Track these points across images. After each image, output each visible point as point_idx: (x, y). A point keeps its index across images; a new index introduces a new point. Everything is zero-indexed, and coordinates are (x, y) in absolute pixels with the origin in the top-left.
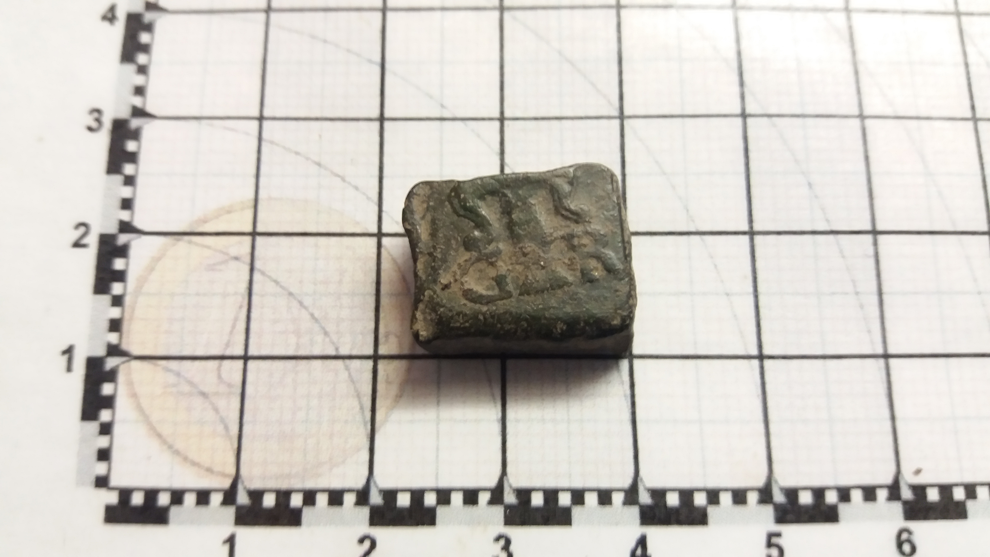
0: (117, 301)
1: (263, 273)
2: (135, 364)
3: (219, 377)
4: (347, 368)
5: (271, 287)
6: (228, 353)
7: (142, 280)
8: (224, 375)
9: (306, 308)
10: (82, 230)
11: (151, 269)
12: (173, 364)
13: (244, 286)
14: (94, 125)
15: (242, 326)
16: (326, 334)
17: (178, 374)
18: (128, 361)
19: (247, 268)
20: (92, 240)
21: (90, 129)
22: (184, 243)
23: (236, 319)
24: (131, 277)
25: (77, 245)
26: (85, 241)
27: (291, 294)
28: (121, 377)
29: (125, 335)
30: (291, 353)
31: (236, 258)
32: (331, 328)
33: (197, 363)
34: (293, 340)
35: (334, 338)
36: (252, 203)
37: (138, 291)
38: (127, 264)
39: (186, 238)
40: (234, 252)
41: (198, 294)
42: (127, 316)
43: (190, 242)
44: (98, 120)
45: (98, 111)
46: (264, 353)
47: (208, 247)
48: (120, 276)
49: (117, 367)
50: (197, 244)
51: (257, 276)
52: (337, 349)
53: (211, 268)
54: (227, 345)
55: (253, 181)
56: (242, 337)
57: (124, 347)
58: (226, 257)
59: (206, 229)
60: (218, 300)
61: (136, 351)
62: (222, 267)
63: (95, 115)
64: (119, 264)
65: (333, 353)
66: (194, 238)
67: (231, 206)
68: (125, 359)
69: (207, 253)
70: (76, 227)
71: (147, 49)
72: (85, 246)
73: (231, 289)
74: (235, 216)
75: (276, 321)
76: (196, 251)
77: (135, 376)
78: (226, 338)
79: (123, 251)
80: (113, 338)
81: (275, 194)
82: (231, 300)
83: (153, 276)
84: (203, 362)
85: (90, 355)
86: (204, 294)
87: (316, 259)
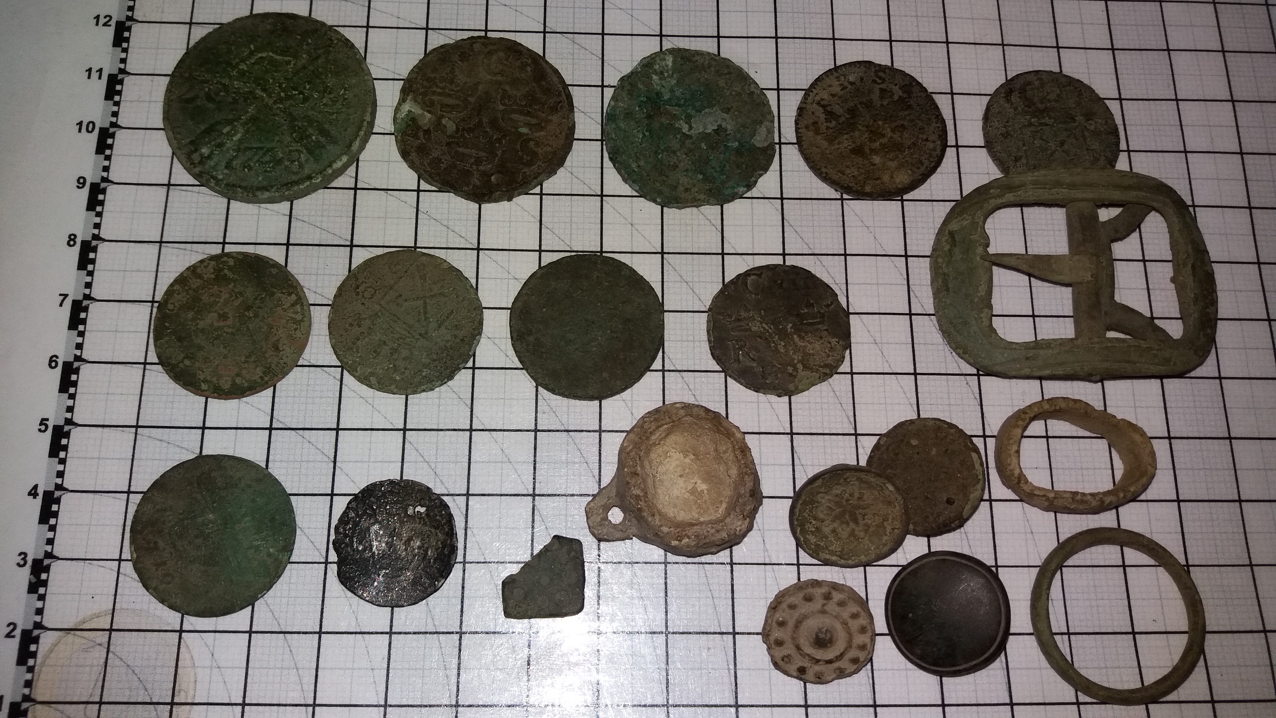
0: (31, 670)
1: (114, 654)
2: (38, 707)
3: (85, 714)
4: (156, 710)
5: (118, 662)
6: (91, 700)
7: (46, 657)
8: (88, 713)
9: (136, 675)
10: (12, 627)
11: (51, 651)
12: (60, 707)
13: (103, 660)
14: (22, 563)
15: (100, 684)
16: (146, 690)
17: (62, 712)
18: (34, 705)
19: (106, 650)
20: (18, 633)
21: (19, 565)
22: (70, 637)
23: (97, 680)
24: (39, 656)
25: (9, 636)
26: (13, 634)
27: (128, 666)
29: (33, 690)
30: (125, 700)
31: (100, 645)
32: (149, 686)
33: (74, 706)
34: (128, 693)
35: (150, 691)
36: (111, 612)
37: (43, 664)
38: (37, 648)
39: (72, 632)
40: (98, 641)
41: (77, 666)
42: (35, 678)
43: (74, 635)
44: (24, 559)
45: (25, 554)
46: (111, 700)
47: (85, 638)
48: (34, 655)
49: (28, 708)
50: (78, 636)
51: (110, 655)
52: (151, 699)
53: (86, 650)
54: (91, 696)
55: (113, 598)
56: (100, 690)
57: (32, 696)
58: (94, 644)
59: (84, 627)
60: (87, 669)
61: (40, 699)
62: (92, 650)
63: (23, 556)
64: (33, 648)
65: (149, 701)
66: (77, 633)
67: (99, 613)
68: (32, 703)
69: (84, 641)
70: (9, 625)
71: (55, 515)
72: (14, 637)
73: (95, 662)
74: (101, 620)
75: (119, 682)
76: (77, 640)
77: (38, 713)
78: (90, 691)
79: (36, 640)
80: (26, 691)
81: (125, 606)
82: (95, 669)
83: (52, 655)
84: (77, 705)
85: (12, 701)
86: (81, 666)
87: (144, 645)
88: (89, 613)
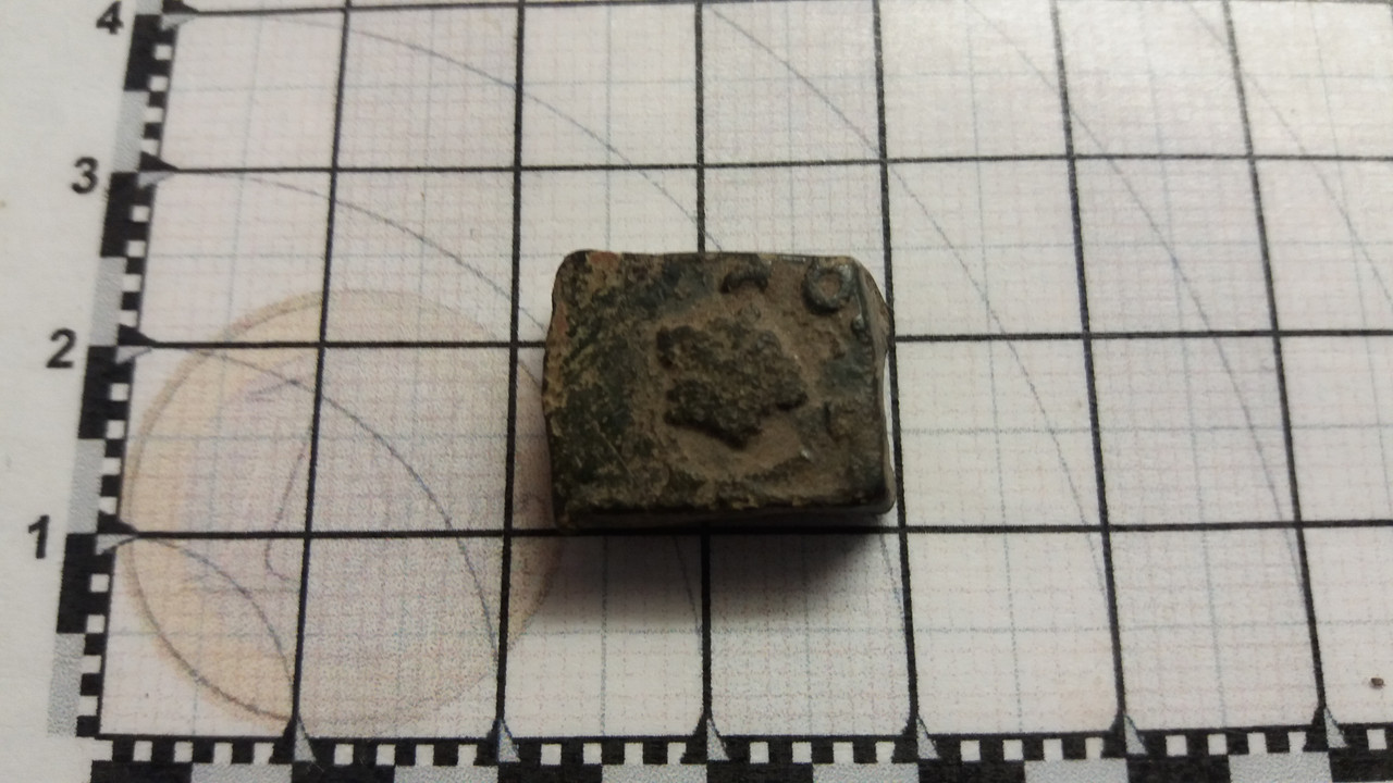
0: (115, 449)
2: (141, 546)
3: (268, 565)
4: (464, 551)
5: (347, 426)
6: (280, 528)
7: (153, 417)
8: (275, 562)
9: (400, 458)
10: (63, 340)
11: (166, 400)
12: (198, 546)
13: (305, 425)
14: (84, 182)
15: (303, 485)
16: (431, 497)
17: (205, 561)
18: (129, 541)
19: (311, 397)
20: (78, 356)
21: (77, 188)
22: (213, 363)
23: (293, 476)
24: (136, 412)
25: (56, 363)
26: (67, 358)
27: (377, 436)
28: (119, 566)
29: (125, 502)
30: (376, 527)
31: (294, 382)
32: (438, 488)
33: (234, 543)
34: (380, 507)
35: (442, 503)
36: (319, 298)
37: (146, 433)
38: (130, 393)
39: (219, 352)
40: (290, 372)
41: (235, 438)
42: (128, 471)
43: (224, 358)
44: (90, 175)
45: (91, 162)
46: (335, 528)
47: (252, 366)
48: (121, 411)
49: (114, 549)
50: (234, 361)
51: (325, 409)
52: (448, 522)
53: (257, 397)
54: (280, 516)
55: (321, 263)
56: (304, 502)
57: (124, 518)
58: (279, 381)
59: (251, 337)
60: (265, 446)
61: (141, 525)
62: (274, 396)
63: (86, 167)
64: (118, 392)
65: (442, 527)
66: (231, 353)
67: (287, 303)
68: (124, 537)
69: (251, 374)
70: (55, 337)
71: (164, 68)
72: (67, 365)
73: (285, 430)
74: (293, 318)
75: (353, 479)
76: (233, 372)
77: (141, 564)
78: (277, 505)
79: (125, 373)
80: (108, 505)
81: (354, 284)
82: (286, 446)
83: (170, 411)
84: (243, 543)
85: (71, 531)
86: (245, 438)
87: (417, 382)
88: (260, 302)
